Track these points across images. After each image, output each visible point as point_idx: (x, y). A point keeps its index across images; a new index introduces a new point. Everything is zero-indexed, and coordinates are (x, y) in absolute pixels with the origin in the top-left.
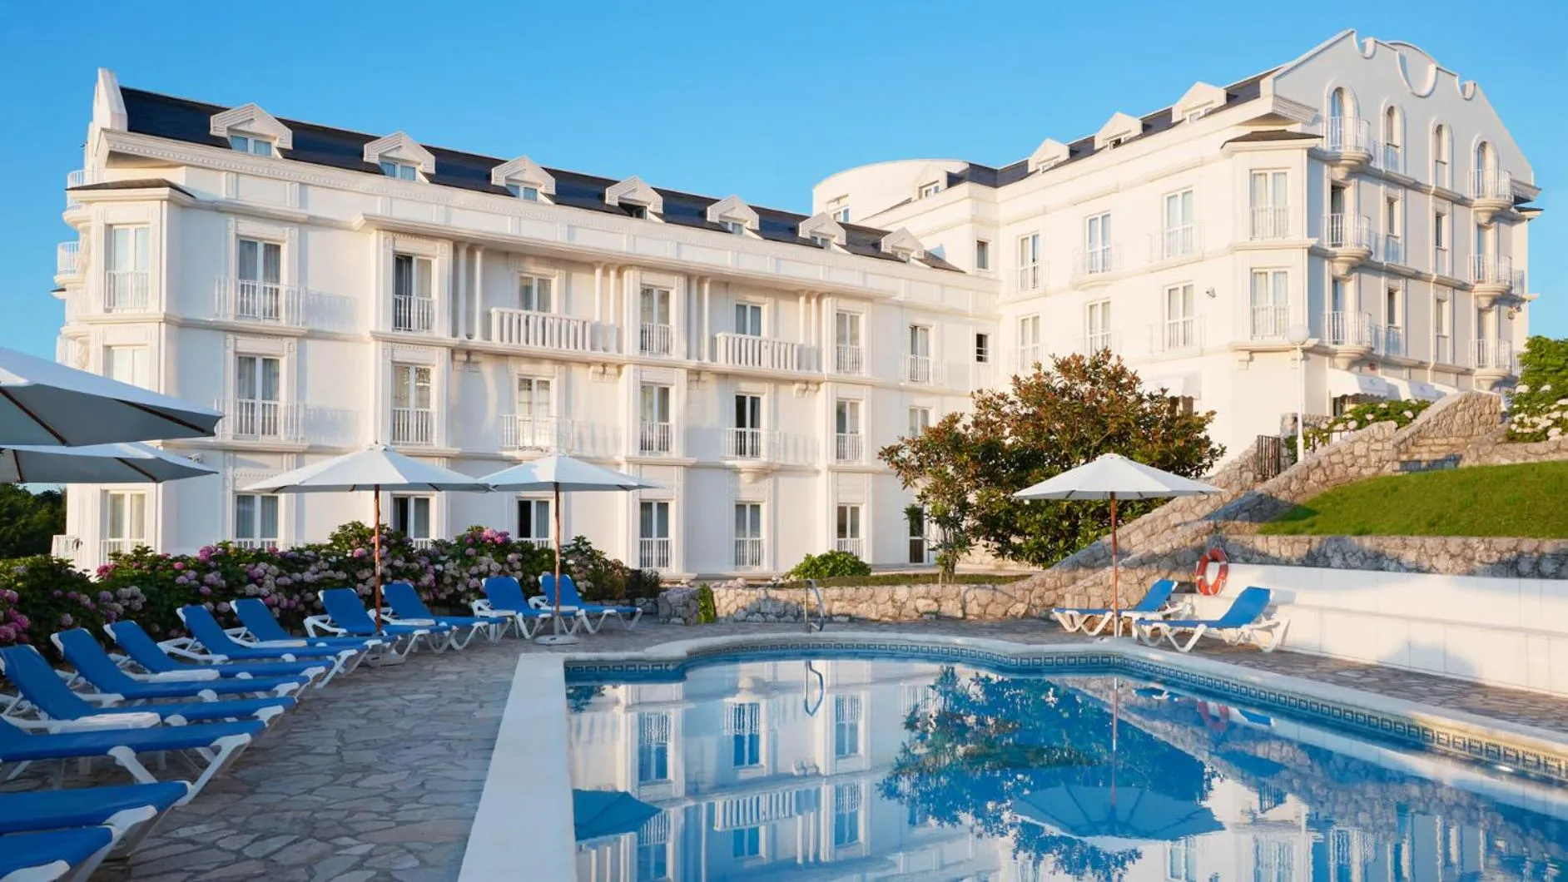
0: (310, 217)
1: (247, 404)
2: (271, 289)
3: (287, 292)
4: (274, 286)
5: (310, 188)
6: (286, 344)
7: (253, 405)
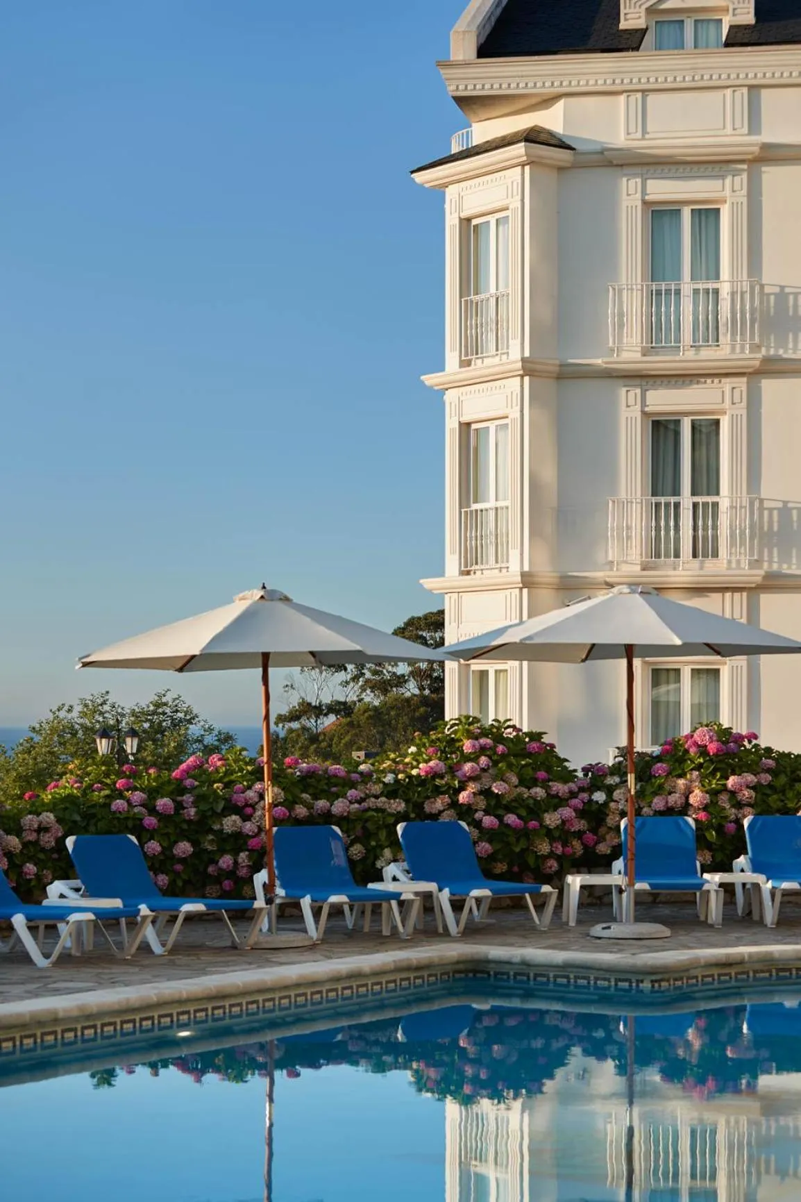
0: (765, 147)
1: (667, 505)
2: (707, 291)
3: (733, 294)
4: (711, 286)
5: (764, 92)
6: (727, 390)
7: (677, 505)
